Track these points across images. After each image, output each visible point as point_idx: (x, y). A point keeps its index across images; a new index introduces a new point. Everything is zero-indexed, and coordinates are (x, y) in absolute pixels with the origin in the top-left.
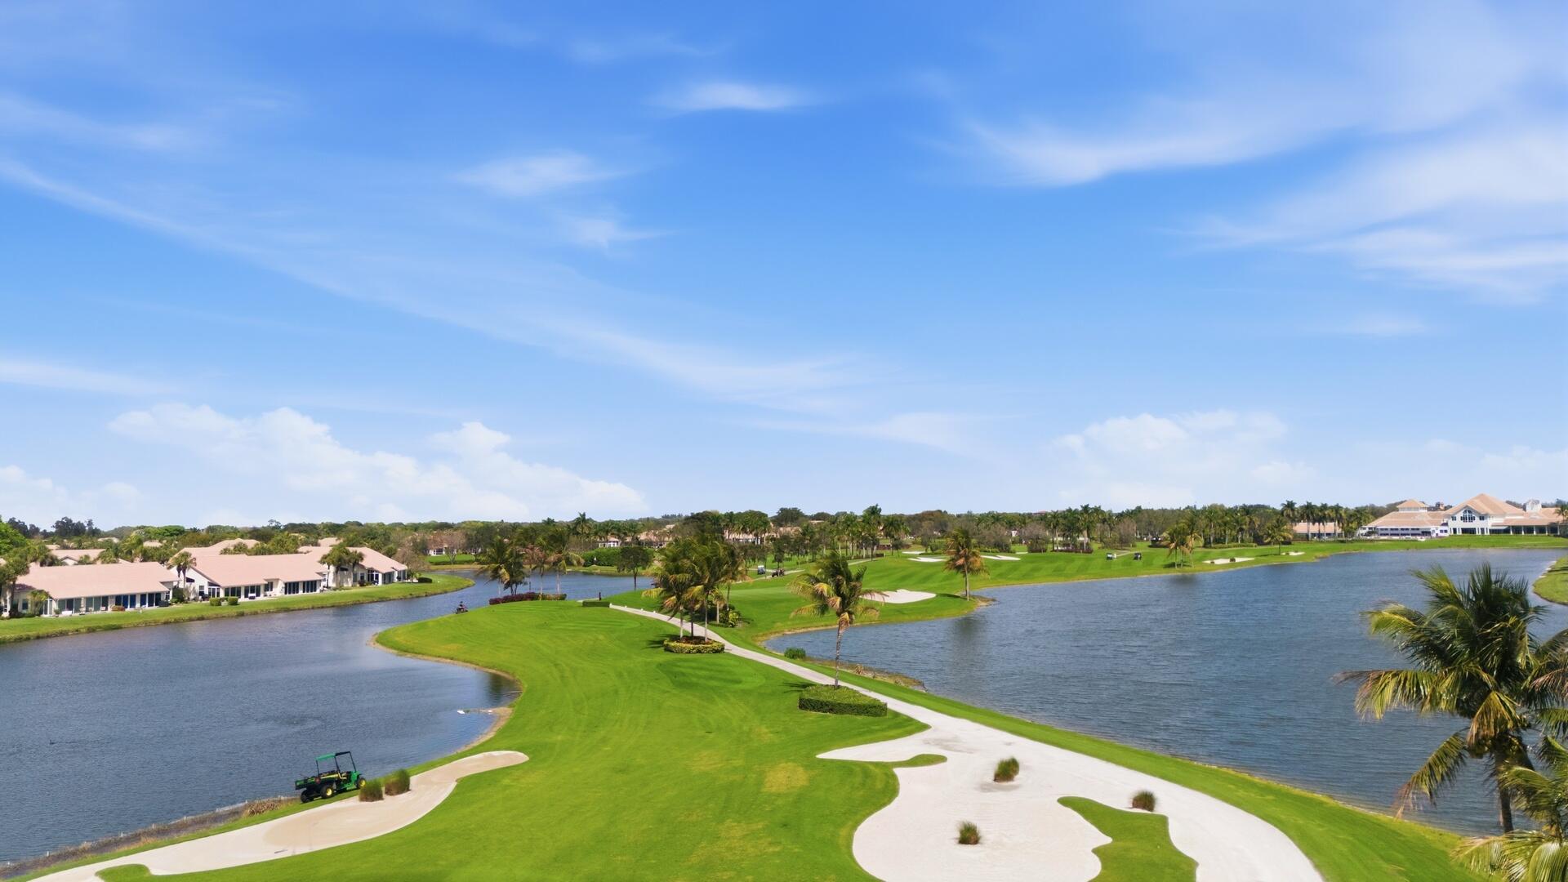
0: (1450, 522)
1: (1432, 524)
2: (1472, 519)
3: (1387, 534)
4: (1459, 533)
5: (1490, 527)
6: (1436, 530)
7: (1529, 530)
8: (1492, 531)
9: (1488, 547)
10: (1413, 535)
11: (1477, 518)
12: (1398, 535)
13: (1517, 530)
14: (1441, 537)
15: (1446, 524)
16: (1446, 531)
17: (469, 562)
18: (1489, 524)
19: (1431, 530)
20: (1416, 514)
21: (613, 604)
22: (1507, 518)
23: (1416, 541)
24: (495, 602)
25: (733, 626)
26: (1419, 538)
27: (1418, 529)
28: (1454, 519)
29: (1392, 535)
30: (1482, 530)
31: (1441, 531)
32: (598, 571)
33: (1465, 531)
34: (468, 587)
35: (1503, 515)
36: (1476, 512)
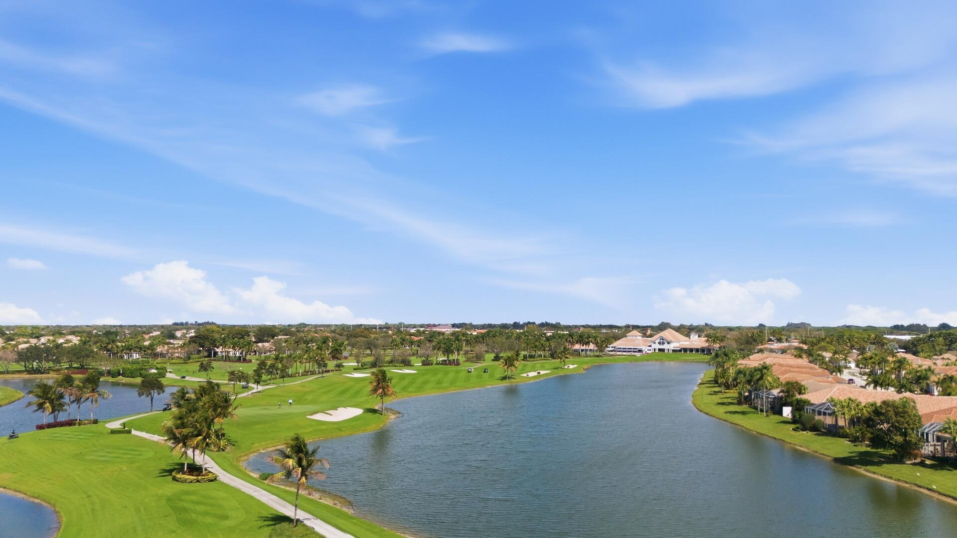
0: (653, 345)
1: (644, 346)
2: (663, 343)
3: (621, 351)
4: (657, 351)
5: (672, 348)
6: (645, 349)
7: (691, 350)
8: (674, 351)
9: (670, 361)
10: (634, 352)
11: (666, 343)
12: (626, 352)
13: (685, 350)
14: (648, 353)
15: (650, 346)
16: (650, 350)
17: (19, 372)
18: (672, 346)
19: (643, 350)
20: (636, 340)
21: (135, 430)
22: (681, 343)
23: (635, 356)
24: (40, 427)
25: (223, 450)
26: (637, 354)
27: (636, 349)
28: (655, 343)
29: (623, 351)
30: (668, 349)
31: (648, 350)
32: (124, 381)
33: (660, 350)
34: (18, 399)
35: (679, 341)
36: (666, 340)
